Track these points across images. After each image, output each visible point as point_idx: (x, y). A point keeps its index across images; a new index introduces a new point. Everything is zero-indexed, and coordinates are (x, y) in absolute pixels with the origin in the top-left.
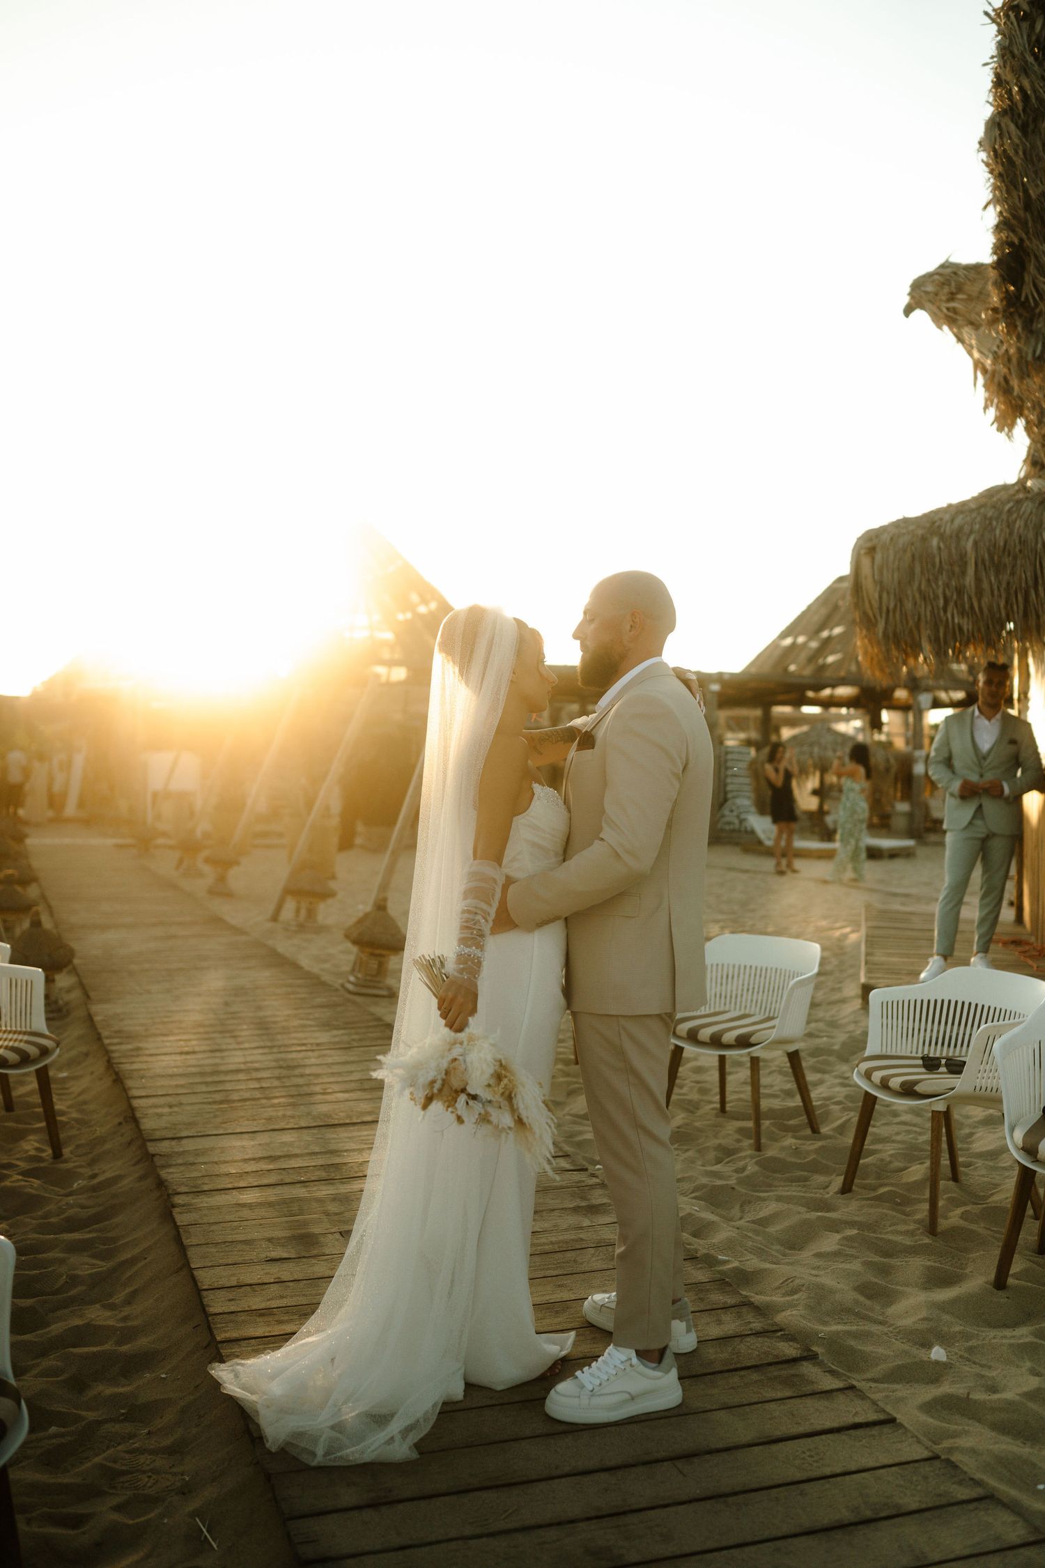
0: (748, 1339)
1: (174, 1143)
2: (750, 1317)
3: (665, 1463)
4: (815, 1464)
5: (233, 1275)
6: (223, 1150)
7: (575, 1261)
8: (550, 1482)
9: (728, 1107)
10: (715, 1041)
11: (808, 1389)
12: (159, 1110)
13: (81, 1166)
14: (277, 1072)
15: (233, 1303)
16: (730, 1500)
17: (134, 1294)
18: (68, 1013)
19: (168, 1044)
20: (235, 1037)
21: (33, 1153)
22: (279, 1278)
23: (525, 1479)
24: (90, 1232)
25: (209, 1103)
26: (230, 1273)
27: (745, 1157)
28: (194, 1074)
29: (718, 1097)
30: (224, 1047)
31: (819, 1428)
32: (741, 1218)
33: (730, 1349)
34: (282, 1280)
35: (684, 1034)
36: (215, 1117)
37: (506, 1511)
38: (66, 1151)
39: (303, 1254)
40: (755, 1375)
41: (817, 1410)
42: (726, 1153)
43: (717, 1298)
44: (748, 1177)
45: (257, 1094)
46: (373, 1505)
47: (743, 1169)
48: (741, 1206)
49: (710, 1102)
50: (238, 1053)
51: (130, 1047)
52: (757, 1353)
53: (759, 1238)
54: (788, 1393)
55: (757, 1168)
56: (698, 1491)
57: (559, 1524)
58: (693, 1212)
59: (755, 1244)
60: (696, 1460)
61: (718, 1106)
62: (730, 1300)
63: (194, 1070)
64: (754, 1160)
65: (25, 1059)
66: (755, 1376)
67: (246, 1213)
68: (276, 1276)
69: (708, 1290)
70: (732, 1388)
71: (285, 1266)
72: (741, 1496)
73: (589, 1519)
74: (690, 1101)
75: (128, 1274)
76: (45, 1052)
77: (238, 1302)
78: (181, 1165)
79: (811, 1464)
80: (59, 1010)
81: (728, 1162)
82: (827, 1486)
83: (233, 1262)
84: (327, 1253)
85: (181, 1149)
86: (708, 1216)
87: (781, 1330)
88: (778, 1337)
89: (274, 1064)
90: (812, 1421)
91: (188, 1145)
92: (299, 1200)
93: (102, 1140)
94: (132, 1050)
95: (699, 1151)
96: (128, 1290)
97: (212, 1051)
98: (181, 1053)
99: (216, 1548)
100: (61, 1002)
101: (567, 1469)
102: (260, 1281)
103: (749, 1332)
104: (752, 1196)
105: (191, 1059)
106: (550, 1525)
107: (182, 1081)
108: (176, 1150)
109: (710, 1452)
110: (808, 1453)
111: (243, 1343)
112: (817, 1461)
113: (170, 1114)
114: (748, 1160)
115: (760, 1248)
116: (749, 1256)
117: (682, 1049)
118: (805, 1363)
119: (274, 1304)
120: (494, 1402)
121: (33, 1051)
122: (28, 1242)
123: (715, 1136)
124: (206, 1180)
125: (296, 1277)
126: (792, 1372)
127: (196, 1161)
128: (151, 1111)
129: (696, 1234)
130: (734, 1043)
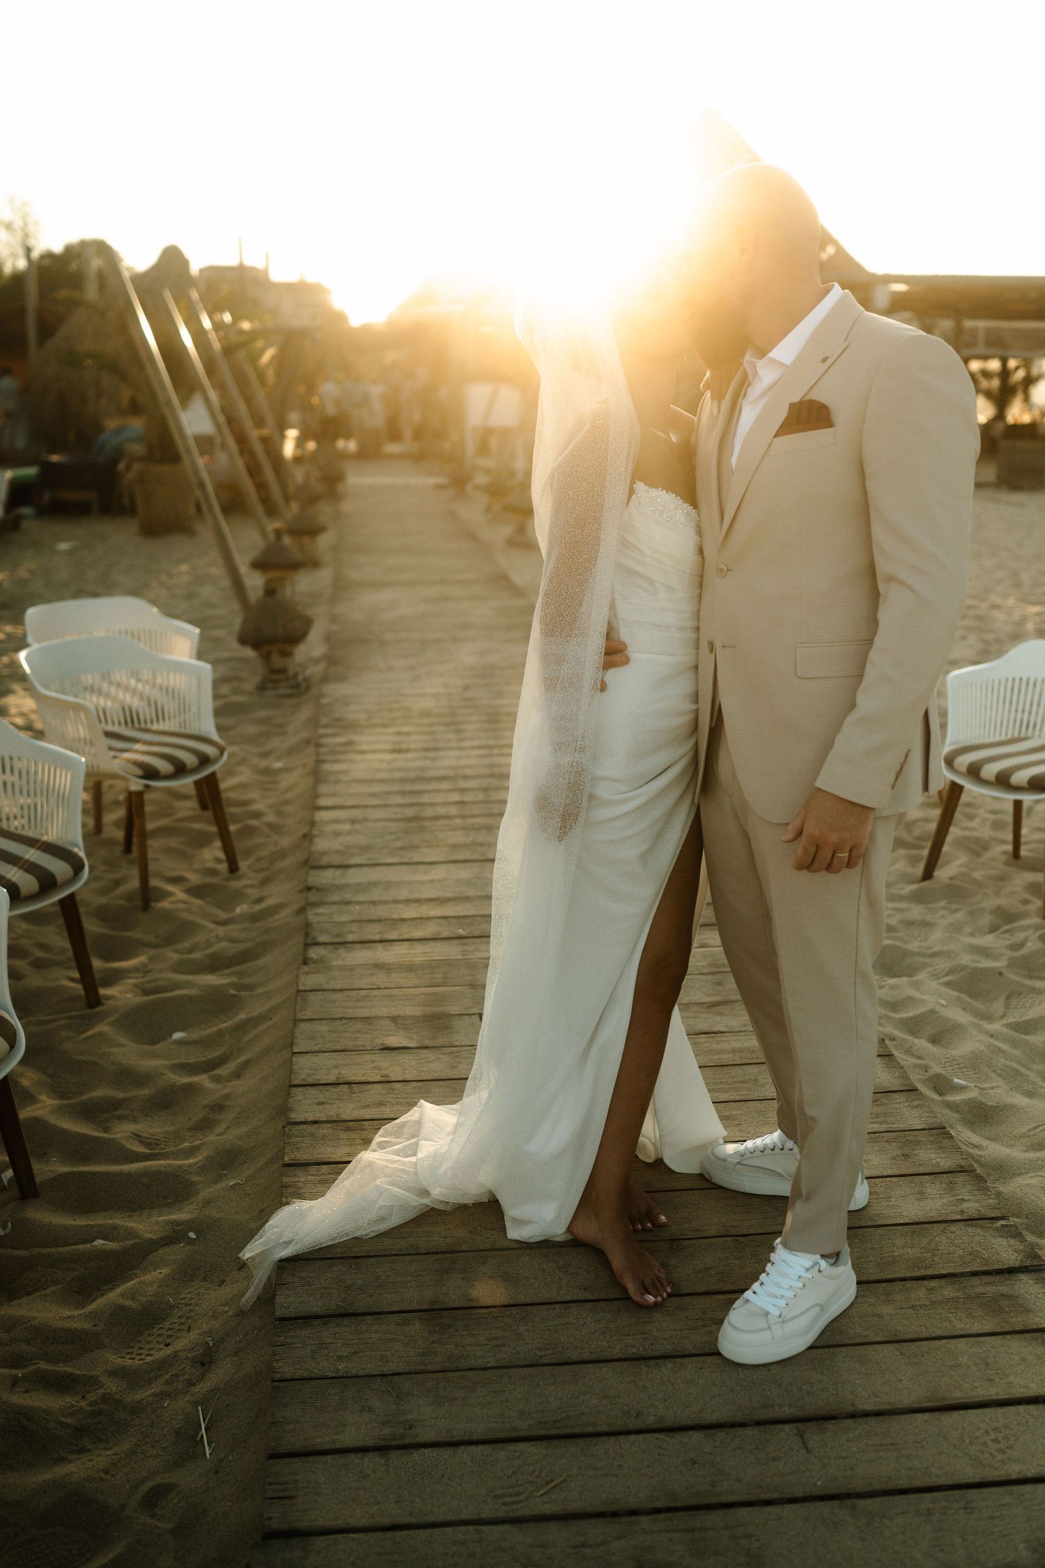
0: (954, 1228)
1: (339, 872)
2: (965, 1189)
3: (787, 1427)
4: (999, 1457)
5: (336, 1066)
6: (388, 885)
7: (755, 1080)
8: (621, 1438)
9: (1024, 852)
10: (1003, 781)
11: (1018, 1322)
12: (336, 827)
13: (252, 886)
14: (486, 782)
15: (320, 1107)
16: (861, 1503)
17: (247, 1064)
18: (308, 688)
19: (382, 738)
20: (459, 731)
21: (210, 864)
22: (386, 1076)
23: (591, 1429)
24: (228, 975)
25: (397, 820)
26: (334, 1063)
27: (1029, 927)
28: (393, 781)
29: (1010, 837)
30: (441, 745)
31: (1019, 1392)
32: (1004, 1016)
33: (925, 1241)
34: (390, 1079)
35: (964, 769)
36: (397, 839)
37: (550, 1482)
38: (243, 865)
39: (427, 1043)
40: (949, 1288)
41: (1024, 1360)
42: (1006, 918)
43: (929, 1156)
44: (1024, 957)
45: (454, 811)
46: (381, 1449)
47: (1022, 945)
48: (1008, 998)
49: (1003, 842)
50: (453, 753)
51: (342, 740)
52: (961, 1252)
53: (1017, 1053)
54: (988, 1327)
55: (1039, 945)
56: (819, 1483)
57: (614, 1514)
58: (938, 1008)
59: (1008, 1063)
60: (830, 1426)
61: (1010, 848)
62: (945, 1162)
63: (397, 775)
64: (1038, 933)
65: (180, 769)
66: (949, 1291)
67: (381, 979)
68: (383, 1072)
69: (919, 1142)
70: (913, 1307)
71: (405, 1058)
72: (878, 1500)
73: (657, 1511)
74: (977, 840)
75: (251, 1035)
76: (205, 760)
77: (327, 1106)
78: (334, 903)
79: (991, 1454)
80: (297, 686)
81: (1005, 932)
82: (1008, 1499)
83: (342, 1048)
84: (456, 1043)
85: (343, 882)
86: (958, 1015)
87: (1003, 1218)
88: (997, 1229)
89: (486, 771)
90: (1012, 1378)
91: (354, 876)
92: (447, 963)
93: (282, 854)
94: (342, 744)
95: (971, 913)
96: (243, 1058)
97: (426, 750)
98: (393, 751)
99: (208, 1457)
100: (300, 678)
101: (650, 1420)
102: (363, 1079)
103: (959, 1217)
104: (1024, 986)
105: (401, 761)
106: (601, 1515)
107: (378, 788)
108: (337, 882)
109: (853, 1416)
110: (993, 1436)
111: (313, 1169)
112: (1002, 1451)
113: (349, 833)
114: (1030, 932)
115: (1013, 1069)
116: (999, 1082)
117: (961, 788)
118: (1023, 1277)
119: (367, 1114)
120: (588, 1296)
121: (190, 760)
122: (160, 983)
123: (997, 894)
124: (354, 927)
125: (407, 1077)
126: (1004, 1289)
127: (354, 899)
128: (328, 828)
129: (934, 1040)
130: (1025, 785)
